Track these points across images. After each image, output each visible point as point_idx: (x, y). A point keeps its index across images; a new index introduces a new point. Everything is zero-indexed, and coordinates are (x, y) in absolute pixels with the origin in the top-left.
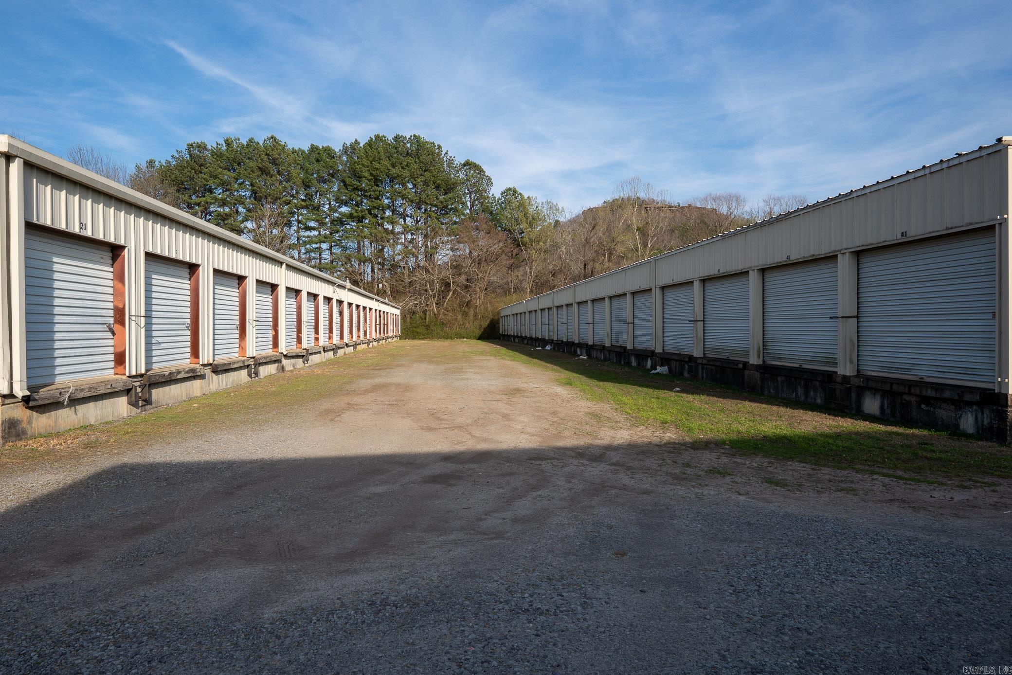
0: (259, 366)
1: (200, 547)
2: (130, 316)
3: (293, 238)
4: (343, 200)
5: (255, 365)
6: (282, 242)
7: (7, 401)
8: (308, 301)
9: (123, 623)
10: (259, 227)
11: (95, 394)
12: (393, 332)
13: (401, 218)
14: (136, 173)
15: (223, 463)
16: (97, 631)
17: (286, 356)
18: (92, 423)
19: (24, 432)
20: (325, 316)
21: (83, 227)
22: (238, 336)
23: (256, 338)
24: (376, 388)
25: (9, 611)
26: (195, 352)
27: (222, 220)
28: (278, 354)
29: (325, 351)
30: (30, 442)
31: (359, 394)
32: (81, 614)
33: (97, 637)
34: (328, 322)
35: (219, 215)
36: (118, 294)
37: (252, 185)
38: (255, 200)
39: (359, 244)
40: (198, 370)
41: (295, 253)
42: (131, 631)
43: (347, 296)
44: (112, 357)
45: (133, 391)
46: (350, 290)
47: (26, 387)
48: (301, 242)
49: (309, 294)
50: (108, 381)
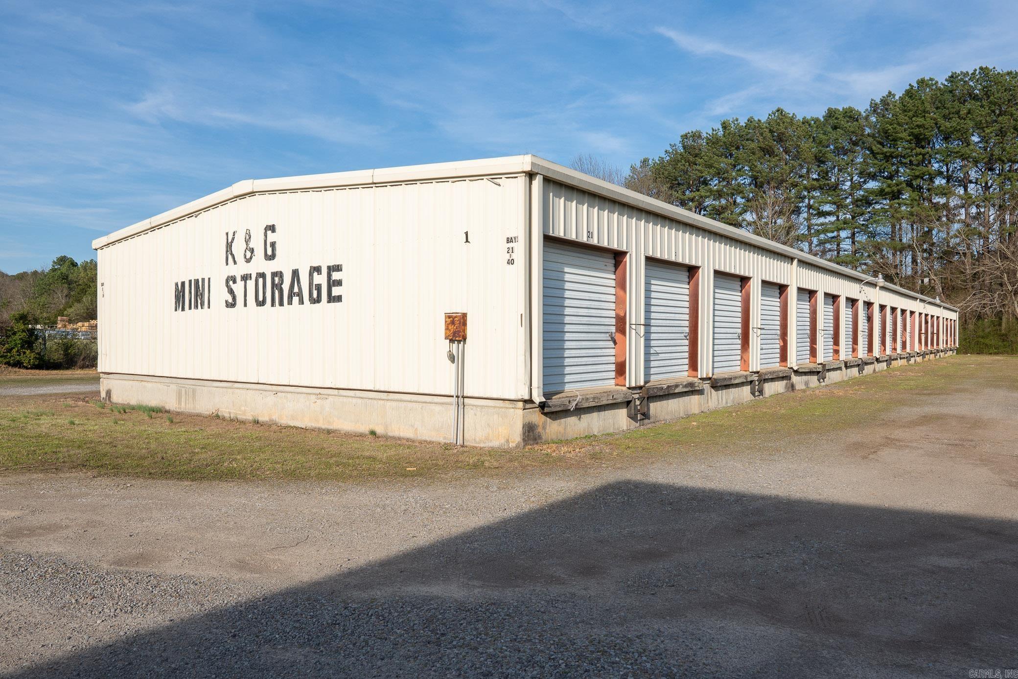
0: (764, 383)
1: (713, 589)
2: (630, 324)
3: (802, 227)
4: (870, 173)
5: (760, 381)
6: (788, 233)
7: (528, 406)
8: (825, 304)
9: (640, 655)
10: (760, 218)
11: (599, 404)
12: (947, 343)
13: (960, 186)
14: (631, 175)
15: (731, 494)
16: (616, 655)
17: (796, 372)
18: (596, 434)
19: (540, 437)
20: (847, 323)
21: (590, 236)
22: (739, 347)
23: (761, 349)
24: (926, 420)
25: (538, 611)
26: (693, 364)
27: (717, 213)
28: (787, 369)
29: (847, 367)
30: (545, 447)
31: (901, 427)
32: (599, 632)
33: (616, 663)
34: (851, 330)
35: (714, 208)
36: (620, 302)
37: (751, 170)
38: (756, 187)
39: (894, 226)
40: (696, 384)
41: (805, 246)
42: (648, 665)
43: (878, 297)
44: (613, 367)
45: (632, 404)
46: (883, 288)
47: (542, 394)
48: (812, 231)
49: (827, 295)
50: (610, 392)
